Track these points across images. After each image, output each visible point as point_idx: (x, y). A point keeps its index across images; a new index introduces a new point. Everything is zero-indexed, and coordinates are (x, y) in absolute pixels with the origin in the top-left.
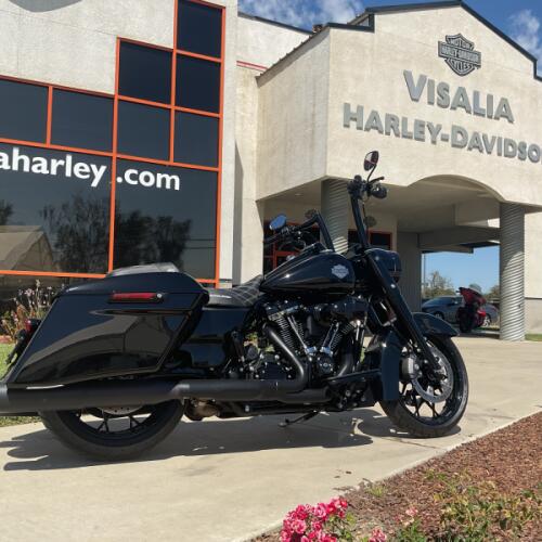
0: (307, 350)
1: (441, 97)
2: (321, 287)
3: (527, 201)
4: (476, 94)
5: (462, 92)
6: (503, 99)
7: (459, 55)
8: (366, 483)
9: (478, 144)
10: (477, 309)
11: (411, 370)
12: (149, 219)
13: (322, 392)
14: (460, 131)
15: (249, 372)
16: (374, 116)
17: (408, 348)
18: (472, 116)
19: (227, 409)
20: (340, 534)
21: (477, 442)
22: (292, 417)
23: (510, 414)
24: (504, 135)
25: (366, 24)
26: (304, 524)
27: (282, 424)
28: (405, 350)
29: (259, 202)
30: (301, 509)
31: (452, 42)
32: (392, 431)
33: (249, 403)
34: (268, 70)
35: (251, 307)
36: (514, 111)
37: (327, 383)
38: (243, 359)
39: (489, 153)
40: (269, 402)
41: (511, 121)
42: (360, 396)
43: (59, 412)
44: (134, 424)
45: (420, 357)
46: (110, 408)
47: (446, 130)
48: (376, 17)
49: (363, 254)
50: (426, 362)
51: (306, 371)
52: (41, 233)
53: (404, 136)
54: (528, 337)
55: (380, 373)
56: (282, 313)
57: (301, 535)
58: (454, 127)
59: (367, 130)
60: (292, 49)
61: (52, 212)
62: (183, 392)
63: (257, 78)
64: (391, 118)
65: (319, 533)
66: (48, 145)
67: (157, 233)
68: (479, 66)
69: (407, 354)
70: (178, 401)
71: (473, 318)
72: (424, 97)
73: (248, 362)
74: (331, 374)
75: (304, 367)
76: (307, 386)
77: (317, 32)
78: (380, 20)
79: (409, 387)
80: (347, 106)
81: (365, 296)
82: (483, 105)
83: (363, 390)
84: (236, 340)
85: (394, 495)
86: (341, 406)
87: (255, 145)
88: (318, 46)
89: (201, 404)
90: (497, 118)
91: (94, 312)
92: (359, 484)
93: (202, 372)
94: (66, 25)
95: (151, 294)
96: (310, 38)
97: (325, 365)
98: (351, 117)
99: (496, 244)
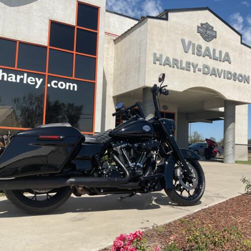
0: (131, 164)
1: (198, 51)
2: (138, 135)
3: (237, 100)
4: (214, 50)
5: (208, 49)
6: (226, 53)
7: (207, 32)
8: (155, 226)
9: (215, 73)
10: (213, 149)
11: (179, 175)
12: (63, 104)
13: (137, 184)
14: (206, 67)
15: (104, 174)
16: (167, 59)
17: (178, 164)
18: (212, 60)
19: (92, 191)
20: (139, 248)
21: (208, 208)
22: (124, 195)
23: (225, 196)
24: (227, 69)
25: (164, 17)
26: (122, 243)
27: (119, 199)
28: (176, 165)
29: (114, 97)
30: (121, 236)
31: (204, 26)
32: (170, 203)
33: (103, 188)
34: (119, 37)
35: (105, 144)
36: (232, 59)
37: (139, 180)
38: (100, 168)
39: (220, 77)
40: (112, 188)
41: (230, 63)
42: (155, 186)
43: (13, 191)
44: (49, 197)
45: (183, 168)
46: (37, 189)
47: (200, 66)
48: (169, 14)
49: (158, 120)
50: (186, 171)
51: (130, 174)
52: (12, 110)
53: (181, 69)
54: (236, 162)
55: (164, 175)
56: (120, 147)
57: (121, 248)
58: (204, 65)
59: (164, 65)
60: (130, 28)
61: (18, 100)
62: (71, 183)
63: (114, 40)
64: (175, 60)
65: (129, 247)
66: (16, 68)
67: (67, 111)
68: (216, 38)
69: (177, 167)
70: (69, 187)
71: (212, 153)
72: (190, 51)
73: (103, 169)
74: (142, 175)
75: (129, 172)
76: (130, 181)
77: (142, 20)
78: (171, 15)
79: (178, 183)
80: (155, 54)
81: (159, 140)
82: (217, 55)
83: (156, 183)
84: (97, 159)
85: (168, 231)
86: (146, 190)
88: (142, 26)
89: (80, 188)
90: (224, 62)
91: (31, 144)
92: (152, 226)
93: (81, 173)
94: (26, 13)
95: (58, 137)
96: (139, 23)
97: (139, 171)
98: (157, 59)
99: (223, 119)
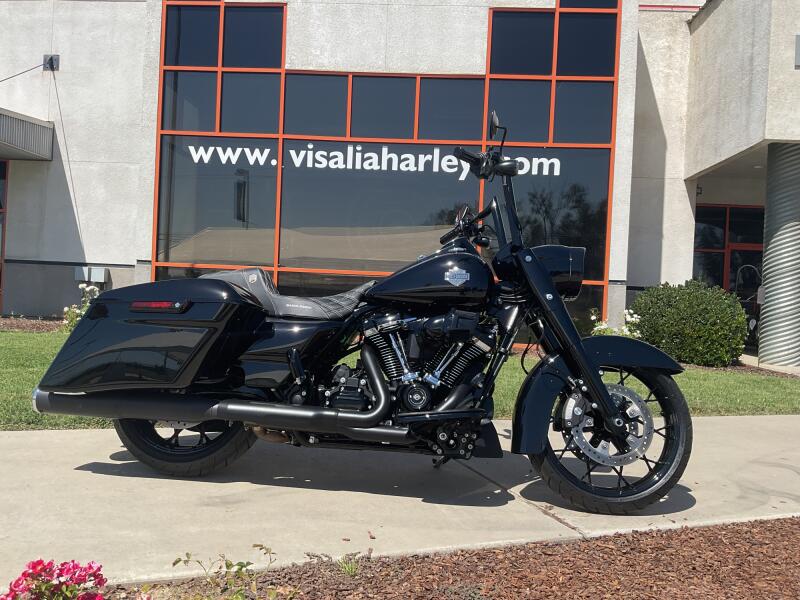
11: (569, 416)
17: (571, 384)
29: (688, 181)
45: (588, 399)
63: (689, 23)
66: (415, 140)
87: (685, 108)
97: (416, 396)
